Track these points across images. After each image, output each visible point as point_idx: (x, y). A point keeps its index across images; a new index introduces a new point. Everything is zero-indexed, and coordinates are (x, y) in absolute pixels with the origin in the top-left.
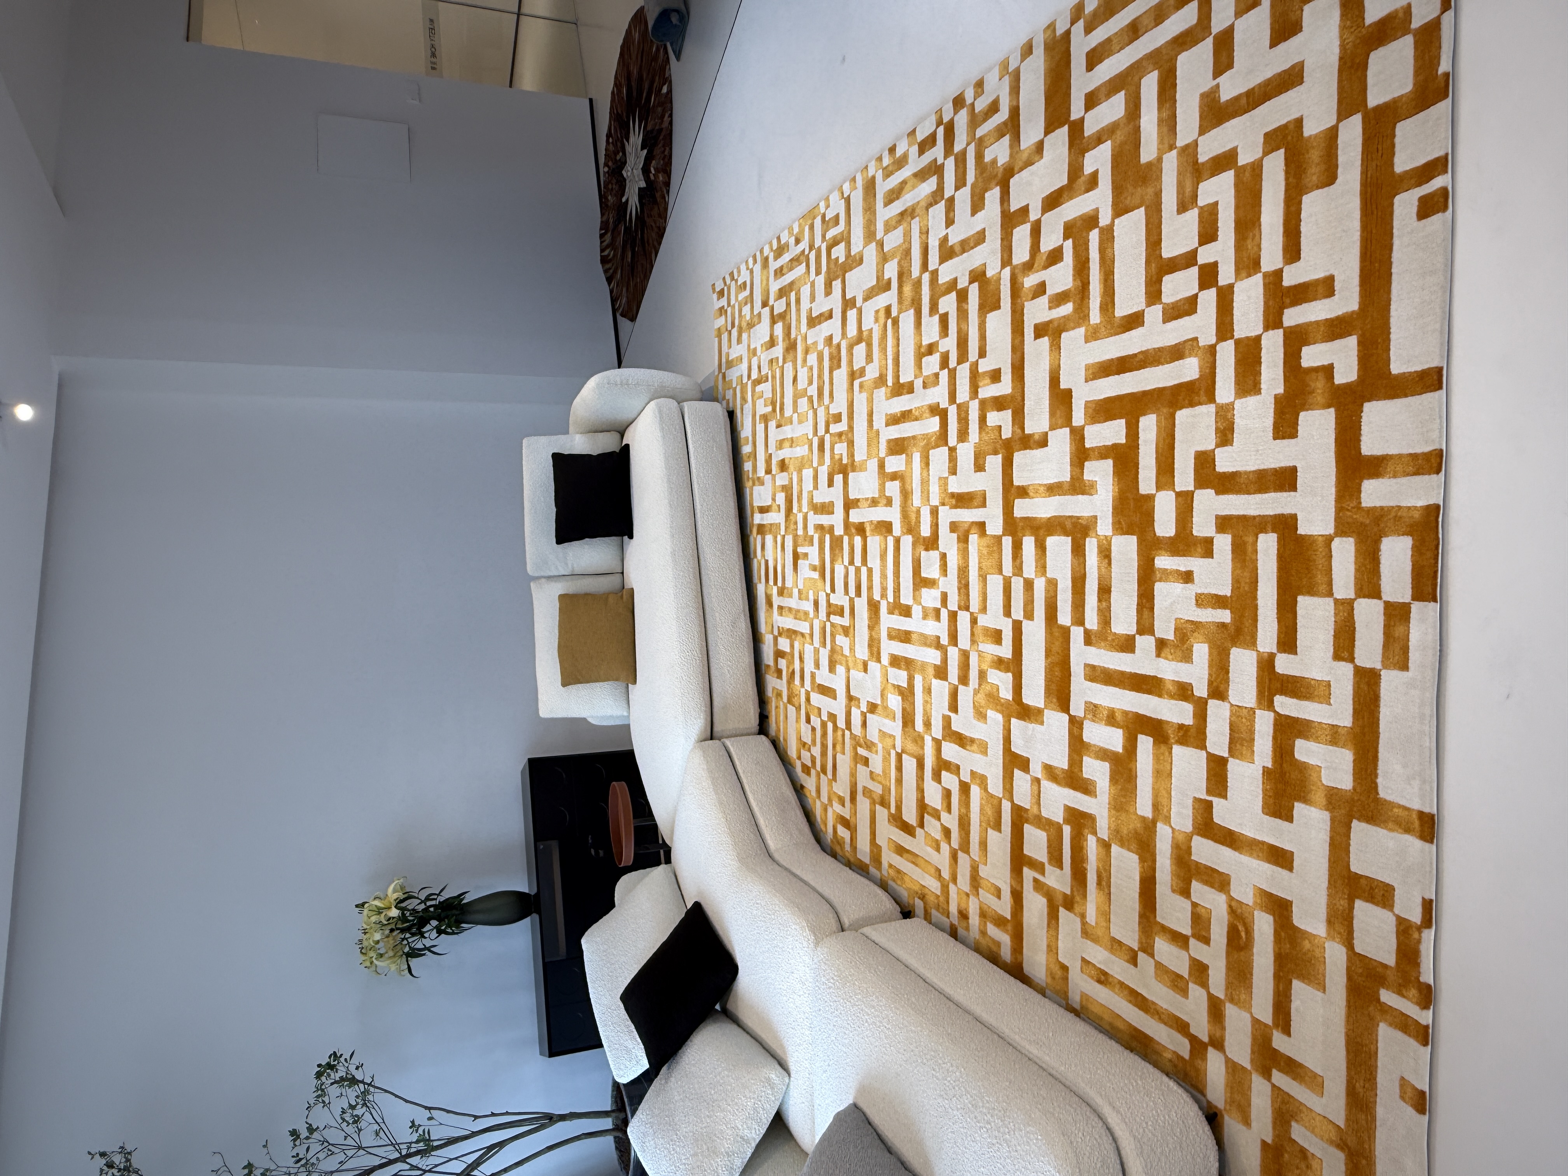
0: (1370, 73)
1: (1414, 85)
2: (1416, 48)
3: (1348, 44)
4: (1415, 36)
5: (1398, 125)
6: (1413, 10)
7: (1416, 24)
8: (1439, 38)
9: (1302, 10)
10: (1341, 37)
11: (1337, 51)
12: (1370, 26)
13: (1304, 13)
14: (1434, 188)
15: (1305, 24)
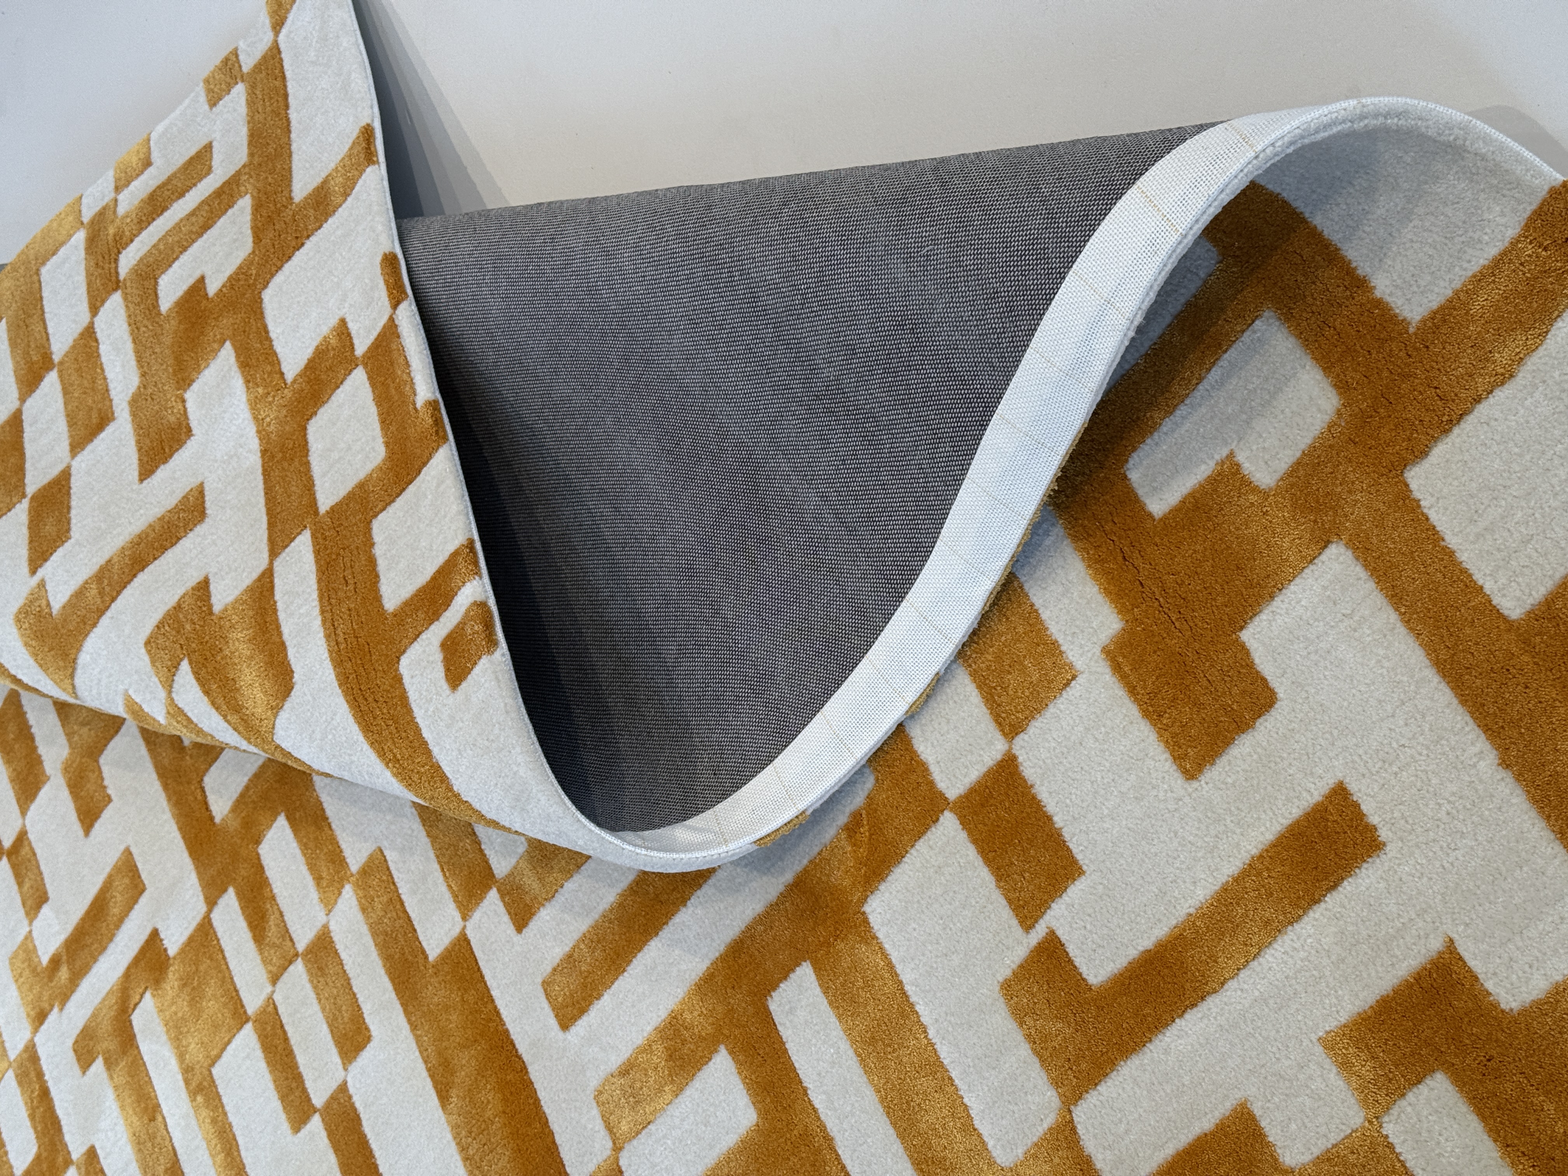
0: (314, 459)
1: (387, 444)
2: (373, 385)
3: (269, 425)
4: (365, 366)
5: (376, 525)
6: (350, 325)
7: (361, 347)
8: (402, 350)
9: (184, 401)
10: (256, 418)
11: (254, 444)
12: (294, 381)
13: (189, 405)
14: (463, 610)
15: (193, 424)
